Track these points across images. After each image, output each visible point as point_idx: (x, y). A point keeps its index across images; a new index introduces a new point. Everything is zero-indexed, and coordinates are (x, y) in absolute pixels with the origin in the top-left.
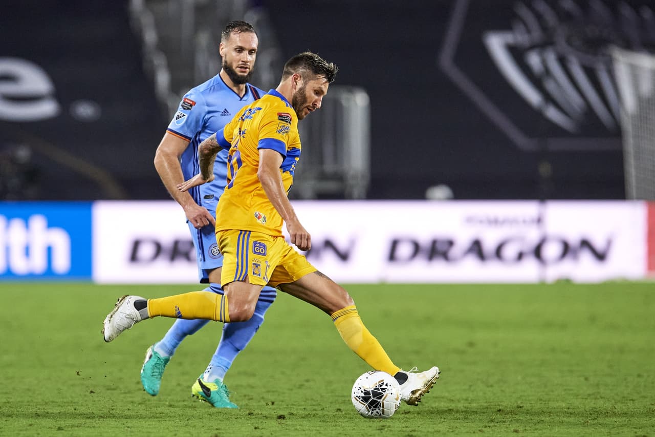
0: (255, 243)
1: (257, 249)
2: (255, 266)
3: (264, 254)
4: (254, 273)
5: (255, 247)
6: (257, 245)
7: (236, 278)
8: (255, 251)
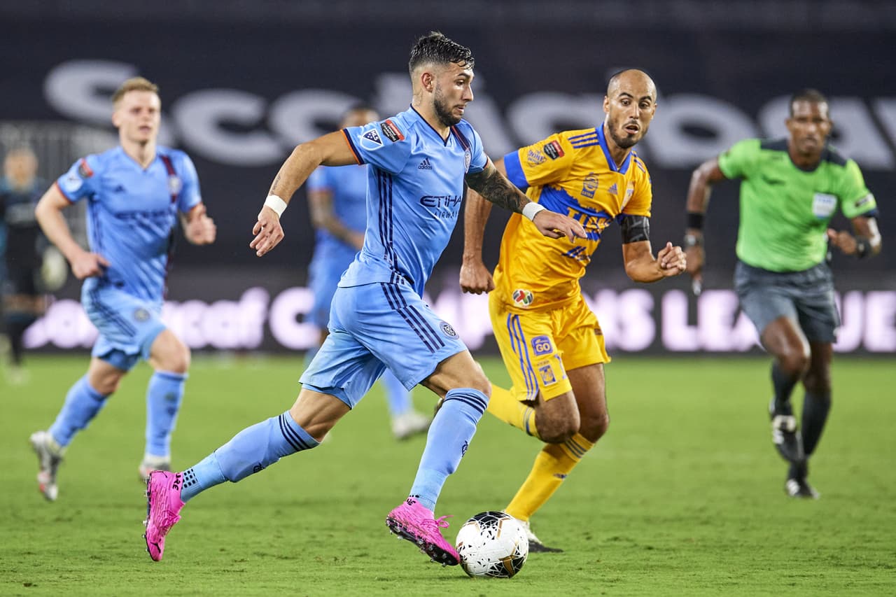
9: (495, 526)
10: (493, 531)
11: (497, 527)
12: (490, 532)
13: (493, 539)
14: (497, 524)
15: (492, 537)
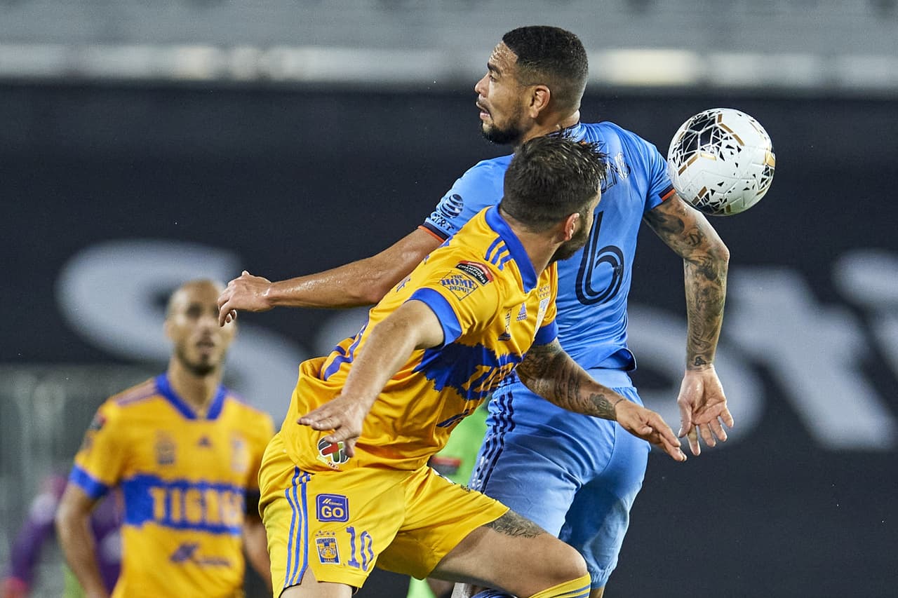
0: (321, 499)
1: (326, 510)
2: (323, 545)
3: (345, 518)
4: (323, 560)
5: (322, 505)
6: (327, 501)
7: (287, 582)
8: (322, 517)
9: (725, 136)
10: (729, 142)
11: (728, 134)
12: (728, 147)
13: (739, 150)
14: (723, 132)
15: (736, 149)
